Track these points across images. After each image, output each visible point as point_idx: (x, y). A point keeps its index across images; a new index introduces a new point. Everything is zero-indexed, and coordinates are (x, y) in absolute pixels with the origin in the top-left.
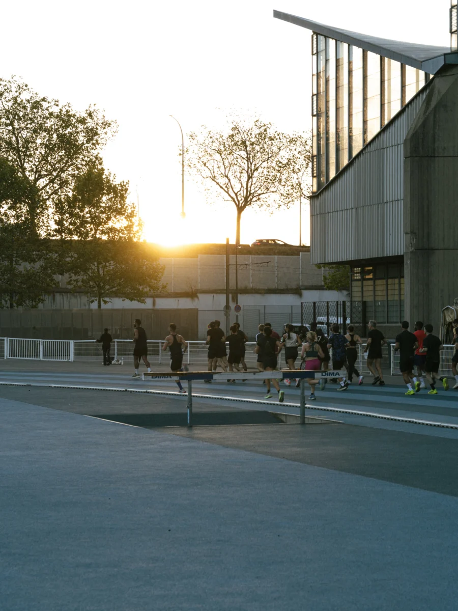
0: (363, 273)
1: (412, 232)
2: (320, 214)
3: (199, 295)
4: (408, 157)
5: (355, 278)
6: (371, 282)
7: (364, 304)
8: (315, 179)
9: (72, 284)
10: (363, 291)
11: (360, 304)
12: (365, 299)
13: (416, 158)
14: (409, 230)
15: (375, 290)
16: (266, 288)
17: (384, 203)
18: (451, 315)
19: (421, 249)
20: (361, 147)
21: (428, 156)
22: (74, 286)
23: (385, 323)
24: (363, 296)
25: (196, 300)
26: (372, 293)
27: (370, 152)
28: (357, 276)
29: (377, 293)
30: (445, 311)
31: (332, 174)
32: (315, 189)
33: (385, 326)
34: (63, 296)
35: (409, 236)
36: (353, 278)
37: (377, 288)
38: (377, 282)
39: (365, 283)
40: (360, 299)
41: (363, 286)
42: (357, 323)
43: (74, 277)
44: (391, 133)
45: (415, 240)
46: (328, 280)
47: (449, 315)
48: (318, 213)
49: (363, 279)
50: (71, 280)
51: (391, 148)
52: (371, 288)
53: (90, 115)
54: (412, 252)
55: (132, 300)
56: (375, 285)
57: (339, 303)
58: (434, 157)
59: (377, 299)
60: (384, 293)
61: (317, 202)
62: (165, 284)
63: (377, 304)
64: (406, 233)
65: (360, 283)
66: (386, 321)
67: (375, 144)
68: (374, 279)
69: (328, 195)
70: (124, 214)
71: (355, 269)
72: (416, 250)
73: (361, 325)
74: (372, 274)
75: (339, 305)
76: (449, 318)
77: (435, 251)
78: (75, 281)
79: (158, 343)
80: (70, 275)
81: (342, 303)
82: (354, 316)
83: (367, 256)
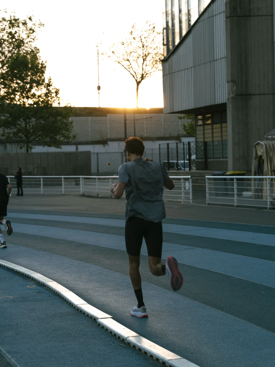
0: (204, 119)
1: (233, 81)
2: (169, 74)
3: (109, 143)
4: (228, 17)
5: (199, 123)
6: (210, 127)
7: (205, 143)
8: (165, 47)
9: (6, 135)
10: (204, 134)
11: (202, 144)
12: (206, 140)
13: (235, 18)
14: (230, 80)
15: (213, 133)
16: (156, 136)
17: (214, 61)
18: (261, 150)
19: (240, 95)
20: (197, 17)
21: (245, 16)
22: (7, 137)
23: (220, 158)
24: (204, 138)
25: (106, 146)
26: (210, 135)
27: (203, 20)
28: (200, 123)
29: (215, 135)
30: (257, 146)
31: (177, 41)
32: (165, 55)
33: (221, 161)
34: (12, 145)
35: (230, 84)
36: (197, 124)
37: (214, 131)
38: (215, 126)
39: (206, 127)
40: (202, 140)
41: (204, 130)
42: (200, 159)
43: (6, 131)
44: (218, 4)
45: (235, 87)
46: (187, 127)
47: (260, 150)
48: (168, 73)
49: (204, 124)
50: (5, 133)
51: (219, 15)
52: (210, 131)
53: (30, 19)
54: (232, 98)
55: (50, 146)
56: (212, 129)
57: (185, 143)
58: (250, 16)
59: (215, 139)
60: (219, 134)
61: (167, 64)
62: (75, 135)
63: (215, 144)
64: (228, 82)
65: (202, 128)
66: (221, 157)
67: (207, 13)
68: (212, 124)
69: (174, 58)
70: (43, 84)
71: (199, 117)
72: (236, 95)
73: (203, 160)
74: (210, 120)
75: (185, 145)
76: (260, 152)
77: (252, 96)
78: (7, 133)
79: (40, 178)
80: (3, 129)
81: (187, 143)
82: (198, 153)
83: (203, 105)
